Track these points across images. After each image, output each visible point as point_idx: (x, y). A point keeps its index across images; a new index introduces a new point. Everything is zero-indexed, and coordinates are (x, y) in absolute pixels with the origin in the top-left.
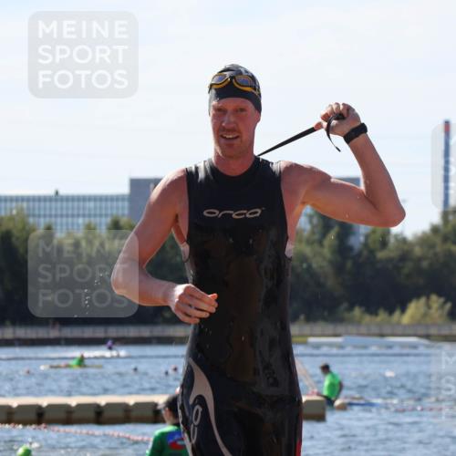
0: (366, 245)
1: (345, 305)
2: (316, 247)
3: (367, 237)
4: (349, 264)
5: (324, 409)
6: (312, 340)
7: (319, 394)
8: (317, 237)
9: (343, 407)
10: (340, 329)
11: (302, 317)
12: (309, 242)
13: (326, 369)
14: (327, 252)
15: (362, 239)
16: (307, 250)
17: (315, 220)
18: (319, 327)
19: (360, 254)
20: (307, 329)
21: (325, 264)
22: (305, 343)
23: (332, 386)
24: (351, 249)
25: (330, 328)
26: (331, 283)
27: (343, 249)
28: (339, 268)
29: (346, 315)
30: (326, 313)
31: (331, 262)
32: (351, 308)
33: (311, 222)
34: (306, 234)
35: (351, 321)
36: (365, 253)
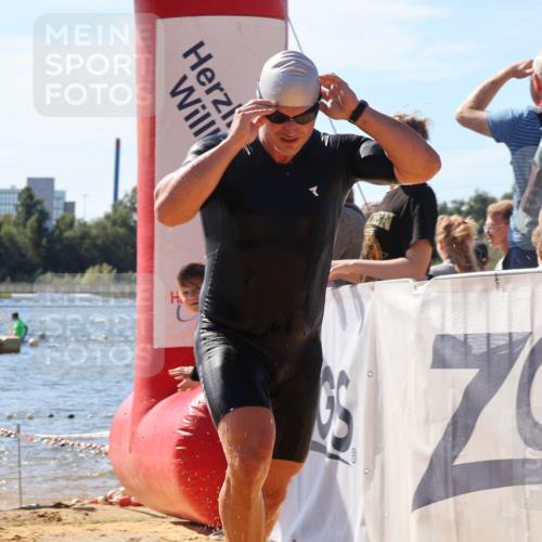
0: (57, 227)
1: (40, 270)
2: (21, 228)
3: (58, 221)
4: (44, 242)
6: (14, 295)
8: (21, 221)
11: (8, 279)
12: (16, 224)
14: (28, 231)
15: (54, 223)
16: (14, 230)
17: (20, 209)
18: (19, 286)
19: (52, 234)
20: (12, 287)
21: (27, 240)
22: (9, 298)
24: (46, 230)
25: (27, 287)
26: (30, 253)
27: (40, 230)
28: (37, 244)
31: (31, 239)
32: (44, 272)
33: (17, 210)
34: (13, 218)
36: (57, 232)
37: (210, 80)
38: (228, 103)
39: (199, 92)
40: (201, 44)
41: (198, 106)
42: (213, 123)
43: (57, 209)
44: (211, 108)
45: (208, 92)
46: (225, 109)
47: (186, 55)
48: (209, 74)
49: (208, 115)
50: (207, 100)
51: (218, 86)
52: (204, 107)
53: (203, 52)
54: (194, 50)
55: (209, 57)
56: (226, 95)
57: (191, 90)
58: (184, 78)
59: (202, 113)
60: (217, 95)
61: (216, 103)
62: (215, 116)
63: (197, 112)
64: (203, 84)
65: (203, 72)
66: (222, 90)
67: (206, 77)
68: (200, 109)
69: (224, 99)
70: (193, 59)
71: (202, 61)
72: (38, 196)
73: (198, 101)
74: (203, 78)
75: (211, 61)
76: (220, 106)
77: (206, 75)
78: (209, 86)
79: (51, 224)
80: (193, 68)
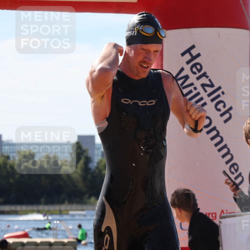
0: (97, 167)
1: (87, 196)
3: (98, 163)
4: (89, 177)
5: (76, 245)
6: (71, 212)
7: (73, 238)
9: (86, 244)
10: (84, 207)
11: (66, 202)
13: (80, 226)
14: (79, 170)
15: (95, 164)
18: (74, 206)
19: (94, 172)
20: (68, 207)
22: (68, 214)
23: (82, 235)
24: (90, 169)
25: (79, 207)
26: (81, 185)
27: (86, 169)
28: (84, 178)
29: (88, 201)
30: (78, 200)
31: (81, 176)
32: (90, 197)
35: (90, 204)
36: (97, 171)
37: (199, 71)
38: (212, 85)
39: (192, 79)
40: (193, 47)
41: (192, 88)
42: (202, 99)
43: (98, 155)
44: (200, 89)
45: (198, 78)
46: (209, 90)
47: (183, 54)
48: (199, 67)
49: (198, 94)
50: (198, 84)
51: (205, 75)
52: (195, 89)
53: (194, 52)
54: (188, 51)
55: (199, 55)
56: (210, 80)
57: (187, 77)
58: (182, 69)
59: (194, 92)
60: (204, 80)
61: (203, 85)
62: (203, 94)
63: (191, 92)
64: (195, 73)
65: (195, 65)
66: (207, 77)
67: (197, 68)
68: (193, 90)
69: (209, 83)
70: (188, 57)
71: (193, 58)
72: (84, 147)
73: (192, 84)
74: (194, 69)
75: (200, 58)
76: (206, 88)
77: (197, 67)
78: (198, 74)
79: (93, 166)
80: (188, 63)
